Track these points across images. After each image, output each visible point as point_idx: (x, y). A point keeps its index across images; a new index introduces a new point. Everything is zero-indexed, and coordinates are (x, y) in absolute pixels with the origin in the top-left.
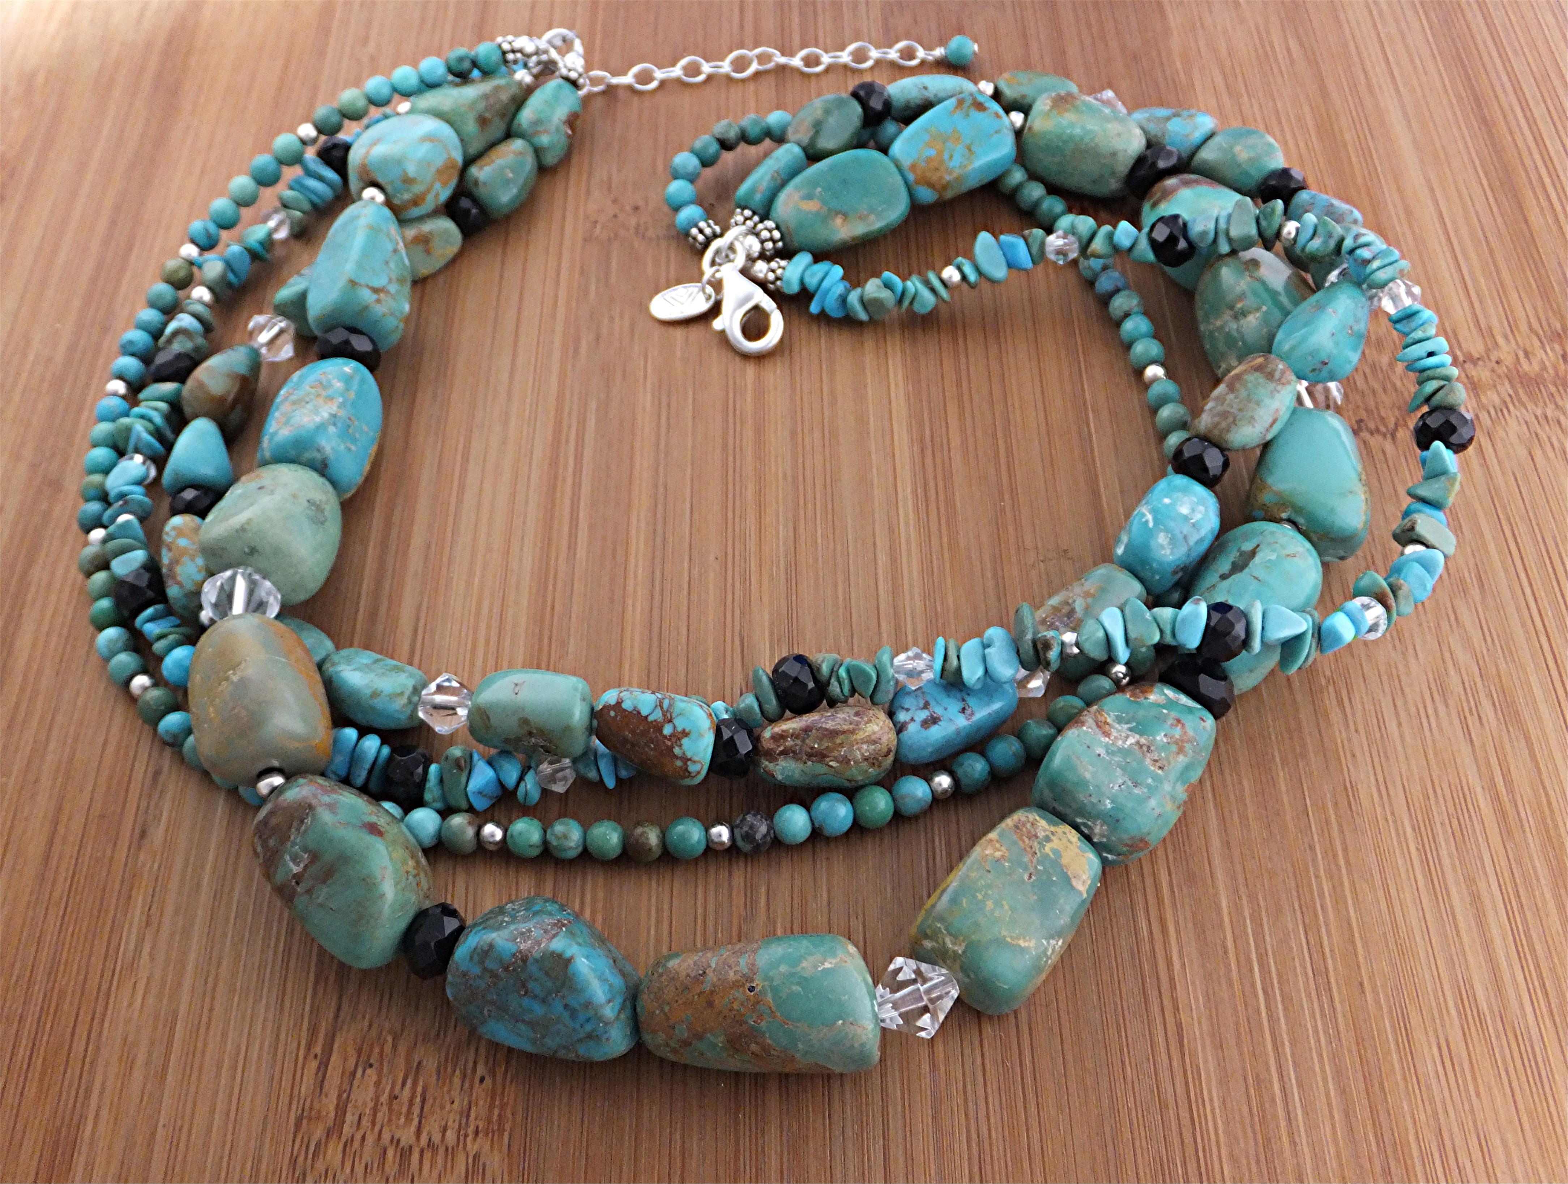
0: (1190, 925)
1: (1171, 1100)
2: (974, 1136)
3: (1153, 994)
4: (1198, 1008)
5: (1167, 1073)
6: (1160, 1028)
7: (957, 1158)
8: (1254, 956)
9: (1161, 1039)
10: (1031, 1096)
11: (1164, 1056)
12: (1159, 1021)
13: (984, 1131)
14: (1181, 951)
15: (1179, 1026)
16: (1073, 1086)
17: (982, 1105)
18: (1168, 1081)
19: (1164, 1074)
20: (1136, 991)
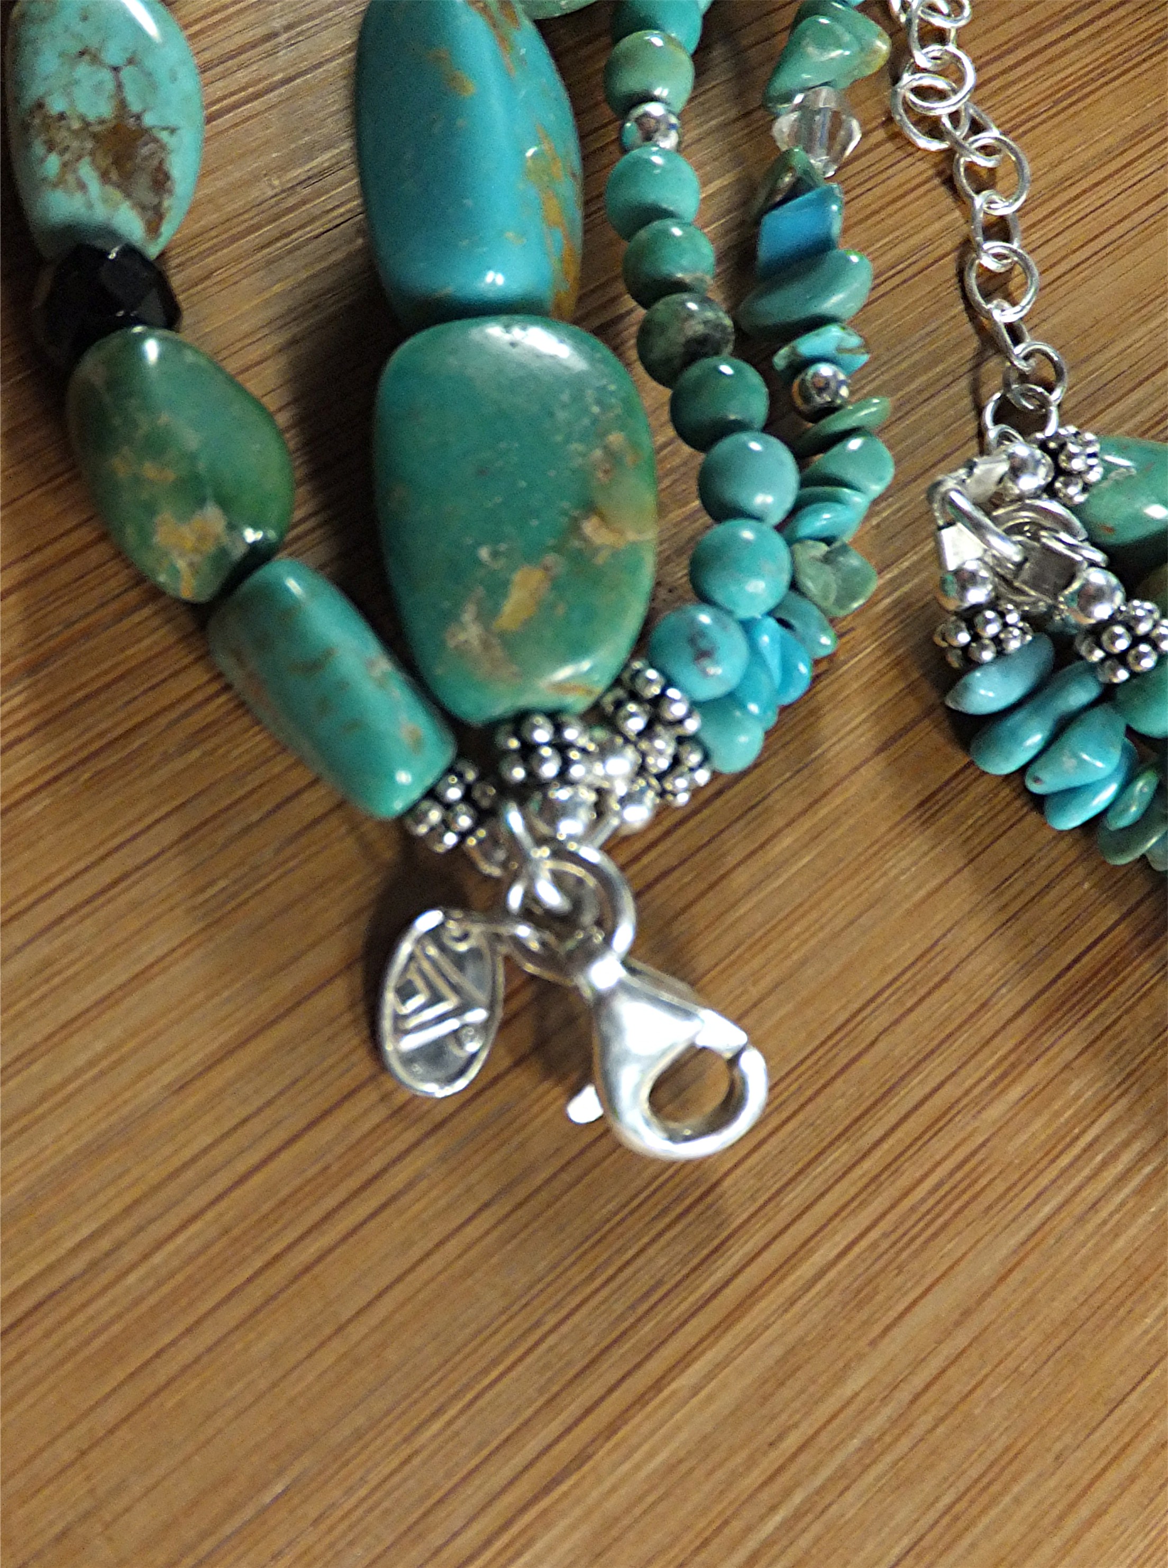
0: (778, 1351)
1: (436, 1539)
2: (105, 1244)
3: (608, 1372)
4: (638, 1467)
5: (479, 1498)
6: (555, 1427)
7: (38, 1243)
8: (798, 1498)
9: (533, 1446)
10: (256, 1294)
11: (507, 1472)
12: (566, 1417)
13: (128, 1255)
14: (720, 1366)
15: (581, 1458)
16: (327, 1358)
17: (173, 1220)
18: (467, 1509)
19: (474, 1494)
20: (590, 1341)
